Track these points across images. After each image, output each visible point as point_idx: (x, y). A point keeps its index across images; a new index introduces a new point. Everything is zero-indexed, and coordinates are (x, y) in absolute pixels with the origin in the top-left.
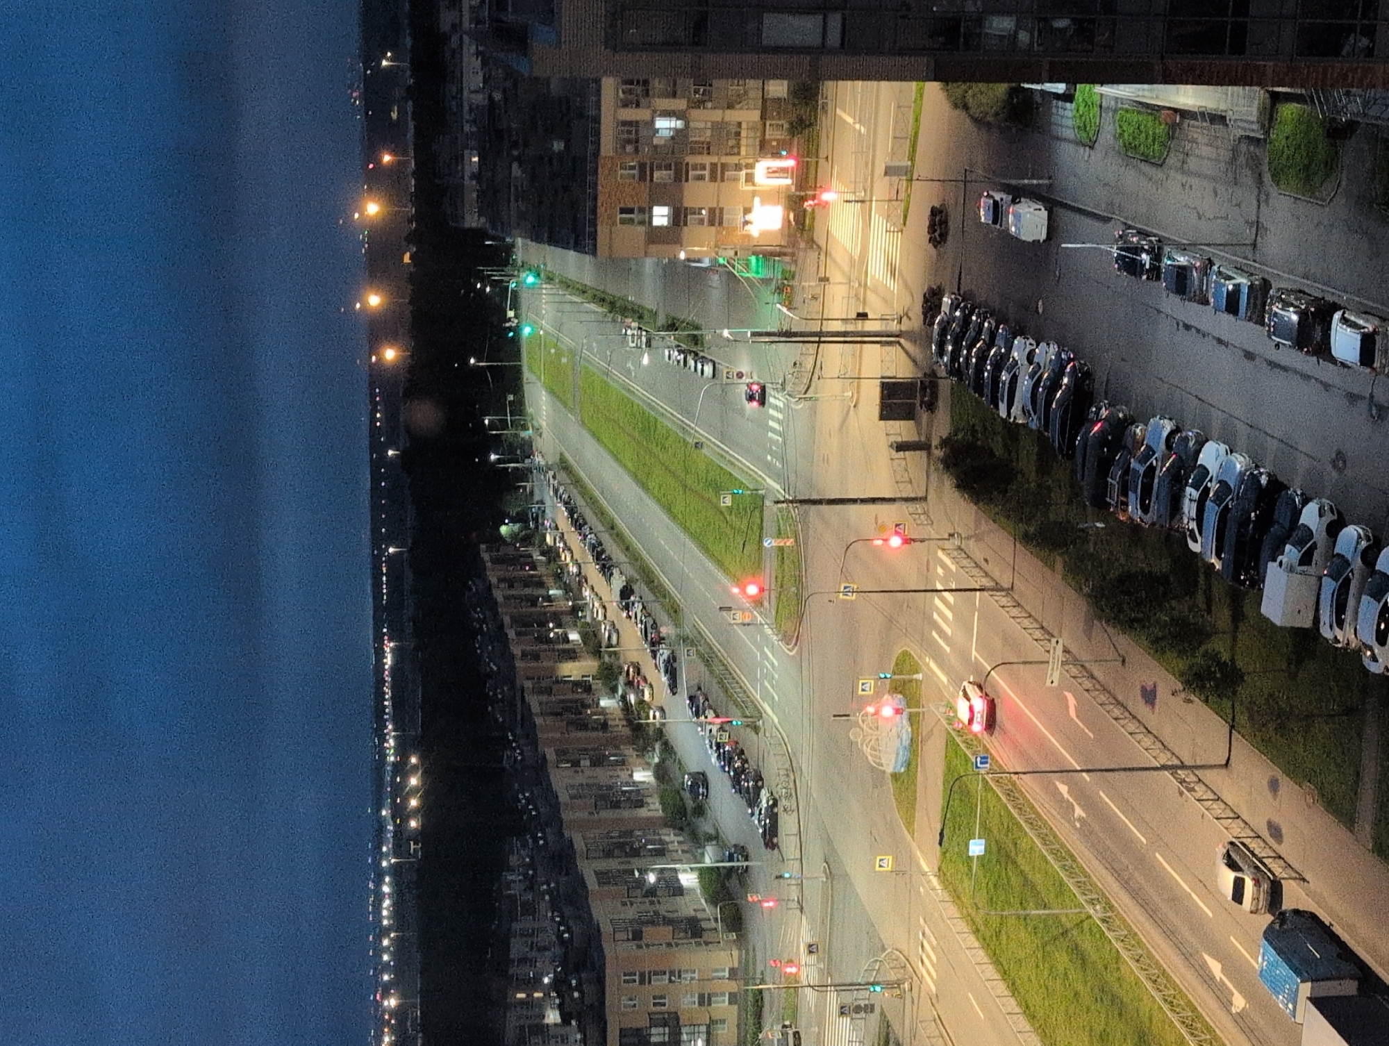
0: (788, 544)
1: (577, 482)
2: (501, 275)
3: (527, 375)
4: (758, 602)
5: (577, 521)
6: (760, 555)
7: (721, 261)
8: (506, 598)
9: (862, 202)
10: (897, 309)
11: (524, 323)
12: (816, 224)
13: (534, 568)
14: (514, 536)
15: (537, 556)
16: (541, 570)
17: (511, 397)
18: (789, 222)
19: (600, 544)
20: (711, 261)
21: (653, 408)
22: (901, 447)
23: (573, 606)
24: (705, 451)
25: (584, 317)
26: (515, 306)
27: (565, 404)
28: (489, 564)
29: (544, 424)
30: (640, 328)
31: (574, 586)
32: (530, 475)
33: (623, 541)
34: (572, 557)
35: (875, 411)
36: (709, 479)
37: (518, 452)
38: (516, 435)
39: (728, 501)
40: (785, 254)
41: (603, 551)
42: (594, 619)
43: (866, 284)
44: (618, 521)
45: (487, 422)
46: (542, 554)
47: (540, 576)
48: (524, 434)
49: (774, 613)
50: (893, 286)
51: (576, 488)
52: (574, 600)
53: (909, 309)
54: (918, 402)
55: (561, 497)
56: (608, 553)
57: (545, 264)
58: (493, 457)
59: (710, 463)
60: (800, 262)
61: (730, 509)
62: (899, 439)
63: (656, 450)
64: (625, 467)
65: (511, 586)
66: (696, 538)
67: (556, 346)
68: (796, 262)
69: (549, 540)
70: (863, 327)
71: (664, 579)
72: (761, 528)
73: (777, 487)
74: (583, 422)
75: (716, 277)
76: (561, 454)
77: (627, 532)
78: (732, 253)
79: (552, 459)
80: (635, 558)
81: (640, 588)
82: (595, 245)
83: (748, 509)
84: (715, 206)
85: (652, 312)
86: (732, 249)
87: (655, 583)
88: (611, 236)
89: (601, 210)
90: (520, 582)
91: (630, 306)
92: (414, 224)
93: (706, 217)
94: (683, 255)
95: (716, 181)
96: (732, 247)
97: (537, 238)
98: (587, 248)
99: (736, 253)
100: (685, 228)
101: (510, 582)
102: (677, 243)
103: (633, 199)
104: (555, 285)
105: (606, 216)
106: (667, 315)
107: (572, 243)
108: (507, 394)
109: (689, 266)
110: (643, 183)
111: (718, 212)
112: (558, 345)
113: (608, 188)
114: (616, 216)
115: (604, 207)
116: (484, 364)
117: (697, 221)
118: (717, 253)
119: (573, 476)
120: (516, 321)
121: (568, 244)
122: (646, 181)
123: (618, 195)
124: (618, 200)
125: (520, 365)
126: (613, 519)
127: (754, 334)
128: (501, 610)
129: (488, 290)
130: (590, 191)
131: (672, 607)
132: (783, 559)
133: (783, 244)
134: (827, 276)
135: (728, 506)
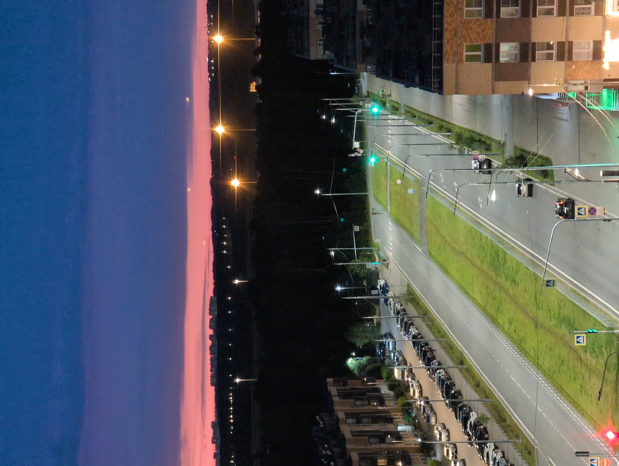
1: (425, 315)
2: (347, 106)
3: (373, 205)
4: (617, 446)
5: (425, 355)
6: (617, 398)
7: (570, 95)
8: (355, 434)
11: (370, 153)
13: (382, 403)
14: (362, 368)
15: (386, 391)
16: (390, 405)
17: (357, 228)
19: (450, 379)
20: (559, 94)
21: (502, 241)
23: (423, 444)
24: (558, 287)
25: (430, 150)
26: (361, 137)
27: (412, 236)
28: (336, 399)
29: (391, 254)
31: (423, 421)
32: (376, 309)
33: (473, 377)
34: (421, 392)
36: (562, 315)
37: (365, 283)
38: (363, 266)
42: (444, 459)
44: (469, 357)
45: (333, 253)
46: (391, 388)
47: (387, 412)
48: (370, 265)
51: (424, 321)
52: (424, 439)
56: (457, 388)
58: (339, 288)
59: (562, 300)
61: (585, 349)
63: (507, 285)
64: (474, 300)
65: (359, 422)
66: (550, 376)
67: (403, 177)
69: (397, 374)
71: (516, 418)
74: (430, 254)
75: (566, 109)
76: (409, 286)
77: (477, 368)
78: (582, 88)
79: (399, 291)
80: (486, 394)
81: (492, 427)
82: (441, 83)
83: (604, 349)
84: (564, 40)
85: (500, 143)
86: (582, 84)
87: (508, 422)
88: (457, 73)
89: (446, 48)
90: (369, 417)
91: (477, 138)
92: (260, 56)
93: (554, 52)
94: (531, 92)
95: (564, 15)
96: (583, 82)
97: (382, 73)
98: (433, 86)
99: (586, 88)
100: (533, 64)
101: (358, 418)
102: (525, 80)
103: (479, 36)
104: (400, 115)
105: (451, 53)
106: (515, 147)
107: (417, 79)
108: (353, 225)
109: (538, 99)
110: (489, 20)
111: (567, 47)
112: (404, 175)
113: (454, 26)
114: (462, 54)
115: (450, 45)
116: (330, 195)
117: (545, 56)
118: (566, 89)
119: (421, 308)
120: (361, 151)
121: (413, 81)
122: (492, 17)
123: (464, 32)
124: (464, 37)
125: (366, 196)
126: (462, 354)
127: (606, 174)
128: (348, 446)
129: (333, 121)
130: (436, 29)
131: (526, 449)
135: (583, 346)
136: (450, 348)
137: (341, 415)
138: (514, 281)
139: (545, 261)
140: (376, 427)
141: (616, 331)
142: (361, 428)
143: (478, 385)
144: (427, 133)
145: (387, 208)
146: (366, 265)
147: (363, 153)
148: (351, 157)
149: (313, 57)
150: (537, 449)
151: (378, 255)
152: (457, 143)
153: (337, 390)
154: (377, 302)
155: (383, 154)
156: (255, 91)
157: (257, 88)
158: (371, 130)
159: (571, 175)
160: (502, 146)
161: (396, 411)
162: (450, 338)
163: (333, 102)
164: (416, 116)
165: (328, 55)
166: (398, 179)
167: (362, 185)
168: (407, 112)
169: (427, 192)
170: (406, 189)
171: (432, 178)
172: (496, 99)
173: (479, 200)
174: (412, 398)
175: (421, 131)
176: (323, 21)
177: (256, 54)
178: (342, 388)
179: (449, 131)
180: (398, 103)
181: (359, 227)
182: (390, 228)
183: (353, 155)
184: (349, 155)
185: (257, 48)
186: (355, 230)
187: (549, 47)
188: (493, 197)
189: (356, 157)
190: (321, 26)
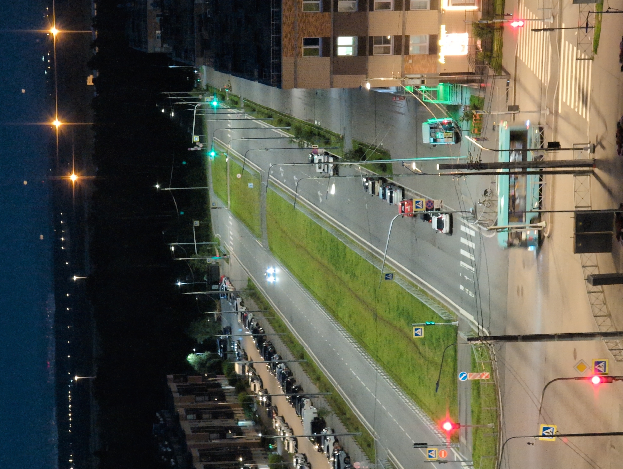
0: (484, 378)
1: (266, 309)
2: (186, 100)
3: (213, 199)
4: (454, 437)
5: (266, 348)
6: (455, 390)
7: (408, 89)
8: (196, 430)
9: (551, 30)
10: (590, 137)
11: (209, 146)
12: (504, 50)
13: (223, 398)
14: (202, 364)
15: (226, 386)
16: (231, 400)
17: (197, 223)
18: (477, 48)
19: (290, 373)
20: (397, 88)
21: (341, 235)
22: (598, 280)
23: (263, 439)
24: (396, 280)
25: (269, 144)
26: (200, 131)
27: (252, 230)
28: (176, 395)
29: (231, 249)
30: (326, 154)
31: (264, 416)
32: (217, 302)
33: (314, 371)
34: (262, 387)
35: (571, 243)
36: (401, 308)
37: (205, 278)
38: (203, 261)
39: (421, 333)
40: (473, 81)
41: (293, 381)
42: (285, 452)
43: (557, 111)
44: (309, 351)
45: (173, 248)
46: (232, 383)
47: (228, 407)
48: (210, 260)
49: (470, 448)
50: (585, 113)
51: (265, 315)
52: (264, 433)
53: (602, 138)
54: (614, 233)
55: (249, 324)
56: (297, 384)
57: (230, 88)
58: (179, 284)
59: (401, 293)
60: (488, 90)
61: (423, 341)
62: (596, 272)
63: (347, 278)
64: (313, 293)
65: (199, 417)
66: (389, 369)
67: (242, 171)
68: (483, 89)
69: (237, 368)
70: (555, 156)
71: (356, 411)
72: (455, 359)
73: (471, 318)
74: (271, 249)
75: (404, 102)
76: (249, 280)
77: (318, 363)
78: (418, 82)
79: (239, 285)
80: (326, 388)
81: (332, 420)
82: (279, 77)
83: (441, 340)
84: (400, 34)
85: (339, 137)
86: (419, 78)
87: (348, 415)
88: (296, 67)
89: (284, 41)
90: (209, 413)
91: (316, 131)
92: (97, 49)
93: (391, 46)
94: (368, 86)
95: (401, 9)
96: (419, 76)
97: (221, 67)
98: (271, 80)
99: (423, 82)
100: (370, 57)
101: (199, 414)
102: (363, 74)
103: (317, 30)
104: (240, 109)
105: (290, 47)
106: (354, 141)
107: (256, 73)
108: (193, 219)
109: (375, 92)
110: (327, 13)
111: (403, 41)
112: (243, 169)
113: (292, 19)
114: (301, 48)
115: (288, 38)
116: (169, 189)
117: (382, 50)
118: (403, 82)
119: (262, 302)
120: (201, 145)
121: (252, 74)
122: (330, 11)
123: (302, 25)
124: (302, 31)
125: (207, 190)
126: (302, 348)
127: (442, 167)
128: (189, 443)
129: (173, 115)
130: (274, 22)
131: (366, 441)
132: (479, 393)
133: (471, 71)
134: (517, 104)
135: (421, 339)
136: (290, 342)
137: (182, 412)
138: (354, 275)
139: (384, 254)
140: (217, 423)
141: (453, 323)
142: (202, 424)
143: (318, 379)
144: (267, 127)
145: (227, 203)
146: (206, 259)
147: (203, 147)
148: (191, 151)
149: (150, 50)
150: (376, 441)
151: (219, 250)
152: (297, 137)
153: (178, 386)
154: (217, 297)
155: (223, 148)
156: (93, 84)
157: (94, 81)
158: (210, 123)
159: (408, 168)
160: (341, 139)
161: (236, 406)
162: (290, 332)
163: (172, 95)
164: (256, 110)
165: (167, 48)
166: (238, 173)
167: (202, 179)
168: (246, 106)
169: (267, 187)
170: (246, 183)
171: (272, 172)
172: (334, 93)
173: (319, 193)
174: (253, 393)
175: (261, 125)
176: (160, 13)
177: (93, 46)
178: (184, 384)
179: (289, 124)
180: (236, 96)
181: (198, 221)
182: (231, 223)
183: (192, 149)
184: (189, 149)
185: (94, 41)
186: (195, 225)
187: (387, 41)
188: (333, 191)
189: (196, 151)
190: (159, 18)
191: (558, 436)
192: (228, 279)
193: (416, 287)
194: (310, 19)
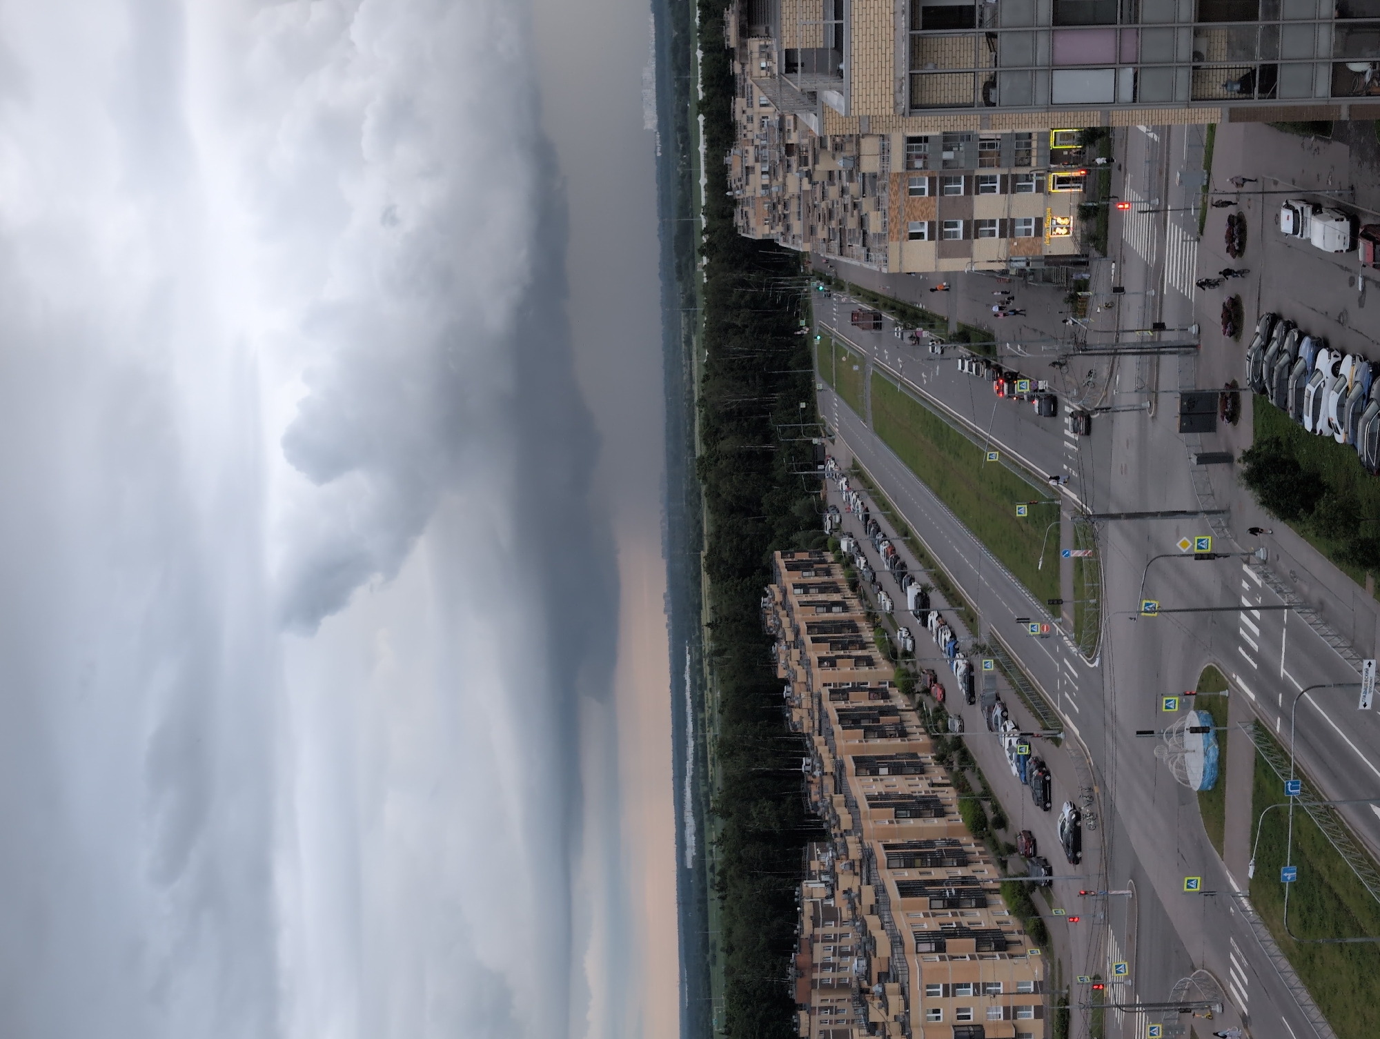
0: (1086, 555)
1: (870, 488)
2: (794, 285)
3: (818, 383)
5: (871, 526)
6: (1058, 567)
11: (815, 331)
12: (1109, 233)
13: (829, 574)
15: (832, 562)
16: (837, 575)
18: (1082, 231)
19: (895, 551)
21: (946, 417)
27: (857, 412)
28: (783, 571)
29: (836, 430)
33: (918, 549)
35: (1176, 423)
36: (1004, 487)
39: (1025, 512)
40: (1078, 264)
41: (898, 559)
43: (1162, 293)
48: (816, 441)
49: (1072, 623)
50: (1191, 295)
54: (1218, 412)
60: (1093, 272)
61: (1026, 519)
62: (1200, 452)
63: (950, 458)
66: (991, 546)
67: (847, 354)
68: (1089, 272)
69: (843, 545)
70: (1160, 337)
71: (959, 587)
72: (1058, 537)
73: (1074, 496)
74: (875, 429)
76: (854, 460)
77: (922, 540)
79: (845, 466)
80: (929, 565)
81: (936, 598)
82: (886, 261)
83: (1044, 519)
84: (1005, 217)
85: (944, 320)
86: (1023, 261)
87: (951, 591)
88: (901, 251)
89: (890, 227)
90: (815, 588)
91: (920, 314)
93: (997, 229)
95: (1006, 193)
96: (1024, 259)
99: (1028, 264)
100: (976, 241)
101: (805, 588)
102: (966, 256)
103: (922, 213)
104: (845, 293)
105: (895, 231)
106: (959, 324)
107: (862, 257)
108: (799, 402)
110: (932, 197)
111: (1009, 224)
112: (849, 352)
113: (898, 204)
114: (905, 232)
115: (894, 223)
117: (988, 233)
118: (1008, 265)
119: (866, 482)
120: (807, 329)
121: (859, 259)
122: (935, 195)
123: (907, 209)
124: (908, 215)
125: (812, 374)
126: (906, 526)
130: (881, 207)
131: (968, 616)
132: (1082, 570)
133: (1076, 253)
134: (1122, 286)
135: (1023, 517)
136: (894, 520)
137: (790, 587)
139: (988, 434)
140: (822, 597)
141: (1056, 502)
142: (809, 599)
143: (922, 556)
145: (833, 385)
146: (812, 441)
147: (809, 331)
148: (797, 335)
149: (758, 236)
150: (979, 616)
151: (824, 430)
152: (901, 320)
153: (785, 562)
155: (827, 331)
158: (816, 308)
160: (945, 322)
162: (894, 510)
163: (780, 280)
166: (844, 356)
167: (807, 362)
168: (852, 290)
169: (872, 369)
170: (851, 366)
171: (876, 354)
173: (924, 374)
174: (858, 569)
176: (768, 200)
178: (790, 560)
179: (894, 307)
180: (843, 281)
181: (805, 403)
182: (836, 404)
183: (799, 333)
184: (796, 333)
186: (802, 407)
187: (992, 224)
189: (802, 335)
190: (766, 205)
191: (1160, 611)
192: (833, 459)
193: (1020, 467)
194: (916, 204)
